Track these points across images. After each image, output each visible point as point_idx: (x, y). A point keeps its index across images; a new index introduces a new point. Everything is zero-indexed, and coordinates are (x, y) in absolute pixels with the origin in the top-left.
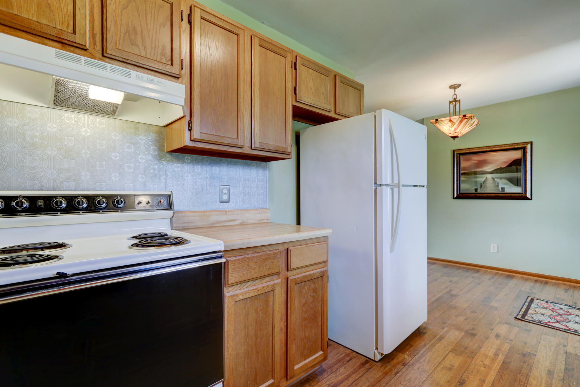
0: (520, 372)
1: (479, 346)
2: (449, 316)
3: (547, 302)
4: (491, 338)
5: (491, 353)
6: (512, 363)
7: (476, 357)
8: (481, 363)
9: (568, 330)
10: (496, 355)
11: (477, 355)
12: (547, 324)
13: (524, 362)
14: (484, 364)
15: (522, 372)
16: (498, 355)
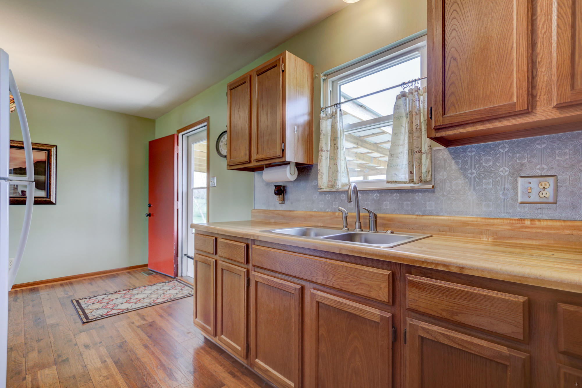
0: (132, 360)
1: (82, 366)
2: (15, 362)
3: (90, 298)
4: (83, 352)
5: (99, 364)
6: (120, 358)
7: (92, 377)
8: (101, 378)
9: (122, 311)
10: (104, 362)
11: (91, 374)
12: (108, 315)
13: (126, 352)
14: (104, 377)
15: (132, 359)
16: (106, 361)
